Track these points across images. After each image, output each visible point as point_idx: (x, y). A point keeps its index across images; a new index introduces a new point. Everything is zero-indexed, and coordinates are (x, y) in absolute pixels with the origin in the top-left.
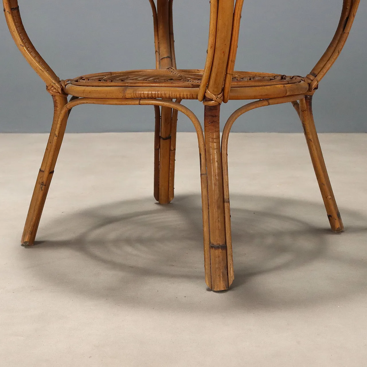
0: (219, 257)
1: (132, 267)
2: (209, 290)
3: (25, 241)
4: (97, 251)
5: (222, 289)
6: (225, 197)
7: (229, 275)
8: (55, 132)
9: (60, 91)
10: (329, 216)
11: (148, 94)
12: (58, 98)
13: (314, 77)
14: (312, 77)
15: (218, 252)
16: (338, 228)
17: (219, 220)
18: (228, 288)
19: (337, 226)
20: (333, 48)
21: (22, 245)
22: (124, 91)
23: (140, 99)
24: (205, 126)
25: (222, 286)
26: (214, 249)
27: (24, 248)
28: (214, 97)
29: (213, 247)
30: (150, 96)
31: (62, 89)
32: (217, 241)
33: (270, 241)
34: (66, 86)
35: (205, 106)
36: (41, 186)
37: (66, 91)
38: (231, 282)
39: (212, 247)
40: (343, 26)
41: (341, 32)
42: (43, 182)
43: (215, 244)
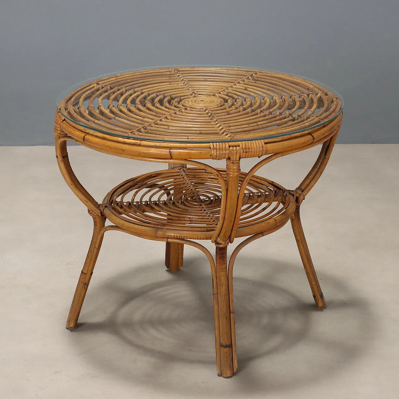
0: (227, 353)
1: (160, 353)
2: (219, 375)
3: (70, 326)
4: (129, 335)
5: (229, 376)
6: (231, 309)
7: (234, 365)
8: (95, 244)
9: (100, 215)
10: (314, 296)
11: (174, 236)
12: (98, 220)
13: (301, 192)
14: (299, 192)
15: (226, 350)
16: (321, 306)
17: (227, 327)
18: (234, 374)
19: (320, 304)
20: (316, 170)
21: (67, 329)
22: (156, 232)
23: (168, 238)
24: (216, 260)
25: (229, 373)
26: (223, 347)
27: (70, 332)
28: (222, 242)
29: (223, 346)
30: (175, 237)
31: (101, 213)
32: (225, 342)
33: (265, 320)
34: (103, 210)
35: (216, 247)
36: (84, 285)
37: (103, 214)
38: (235, 370)
39: (221, 346)
40: (324, 152)
41: (323, 156)
42: (85, 283)
43: (224, 344)
